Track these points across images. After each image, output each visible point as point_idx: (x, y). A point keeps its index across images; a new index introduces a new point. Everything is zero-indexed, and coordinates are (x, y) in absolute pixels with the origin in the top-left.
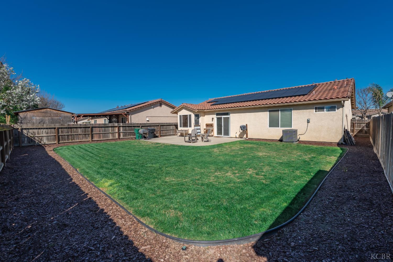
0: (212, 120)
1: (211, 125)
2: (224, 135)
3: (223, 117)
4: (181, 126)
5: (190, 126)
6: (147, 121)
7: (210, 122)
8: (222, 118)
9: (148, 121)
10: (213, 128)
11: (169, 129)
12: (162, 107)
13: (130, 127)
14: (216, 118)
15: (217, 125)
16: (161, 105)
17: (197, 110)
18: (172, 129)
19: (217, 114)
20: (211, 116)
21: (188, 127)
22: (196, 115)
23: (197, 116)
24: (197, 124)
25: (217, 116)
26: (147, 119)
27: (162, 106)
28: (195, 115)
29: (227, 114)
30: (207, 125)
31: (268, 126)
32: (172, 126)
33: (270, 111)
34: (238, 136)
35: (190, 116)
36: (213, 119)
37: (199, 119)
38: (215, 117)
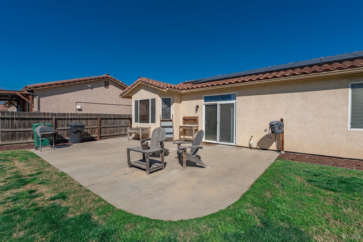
0: (197, 110)
1: (195, 120)
2: (221, 140)
3: (219, 103)
4: (136, 121)
5: (153, 121)
6: (78, 109)
7: (192, 114)
8: (216, 105)
9: (80, 110)
10: (197, 126)
11: (119, 126)
12: (110, 89)
13: (23, 121)
14: (204, 106)
15: (206, 120)
16: (106, 85)
17: (167, 89)
18: (124, 125)
19: (206, 99)
20: (195, 103)
21: (149, 123)
22: (165, 99)
23: (167, 102)
24: (166, 116)
25: (205, 101)
26: (78, 107)
27: (109, 86)
28: (162, 99)
29: (228, 97)
30: (186, 120)
31: (349, 126)
32: (124, 120)
33: (353, 87)
34: (254, 145)
35: (154, 100)
36: (198, 107)
37: (170, 107)
38: (202, 103)
